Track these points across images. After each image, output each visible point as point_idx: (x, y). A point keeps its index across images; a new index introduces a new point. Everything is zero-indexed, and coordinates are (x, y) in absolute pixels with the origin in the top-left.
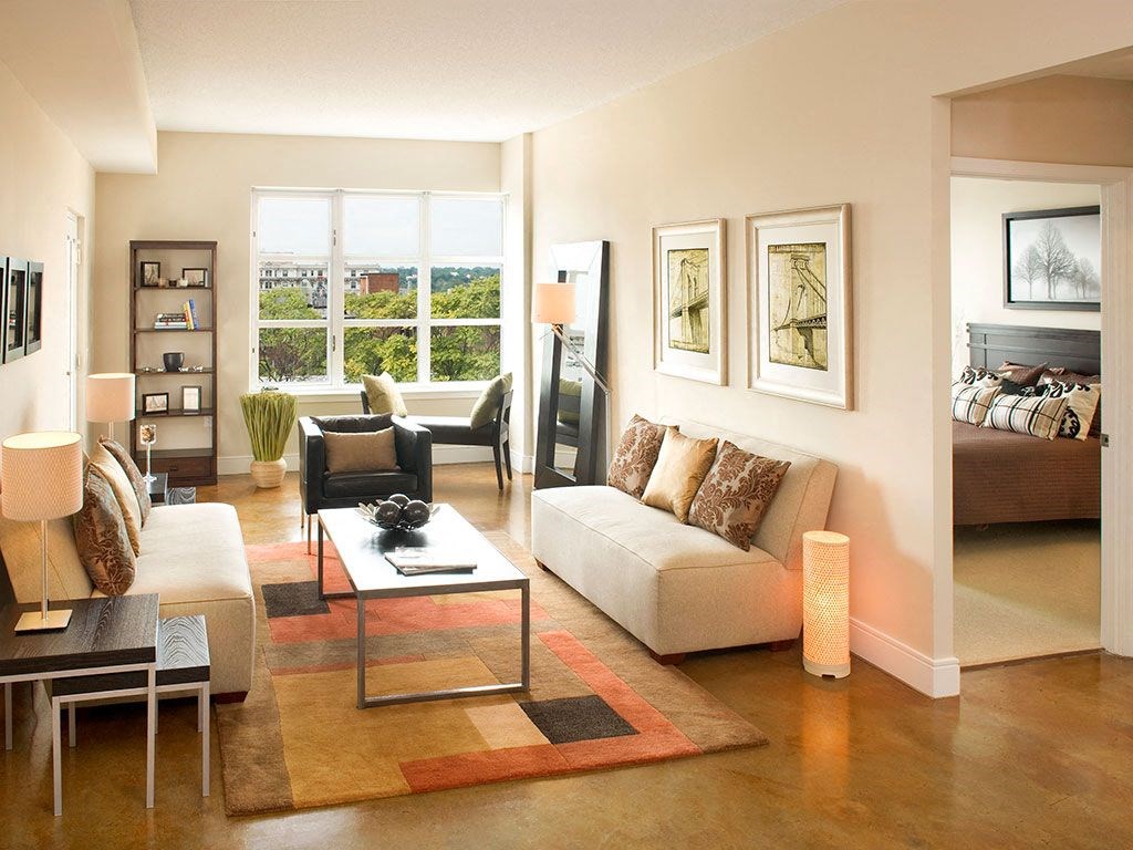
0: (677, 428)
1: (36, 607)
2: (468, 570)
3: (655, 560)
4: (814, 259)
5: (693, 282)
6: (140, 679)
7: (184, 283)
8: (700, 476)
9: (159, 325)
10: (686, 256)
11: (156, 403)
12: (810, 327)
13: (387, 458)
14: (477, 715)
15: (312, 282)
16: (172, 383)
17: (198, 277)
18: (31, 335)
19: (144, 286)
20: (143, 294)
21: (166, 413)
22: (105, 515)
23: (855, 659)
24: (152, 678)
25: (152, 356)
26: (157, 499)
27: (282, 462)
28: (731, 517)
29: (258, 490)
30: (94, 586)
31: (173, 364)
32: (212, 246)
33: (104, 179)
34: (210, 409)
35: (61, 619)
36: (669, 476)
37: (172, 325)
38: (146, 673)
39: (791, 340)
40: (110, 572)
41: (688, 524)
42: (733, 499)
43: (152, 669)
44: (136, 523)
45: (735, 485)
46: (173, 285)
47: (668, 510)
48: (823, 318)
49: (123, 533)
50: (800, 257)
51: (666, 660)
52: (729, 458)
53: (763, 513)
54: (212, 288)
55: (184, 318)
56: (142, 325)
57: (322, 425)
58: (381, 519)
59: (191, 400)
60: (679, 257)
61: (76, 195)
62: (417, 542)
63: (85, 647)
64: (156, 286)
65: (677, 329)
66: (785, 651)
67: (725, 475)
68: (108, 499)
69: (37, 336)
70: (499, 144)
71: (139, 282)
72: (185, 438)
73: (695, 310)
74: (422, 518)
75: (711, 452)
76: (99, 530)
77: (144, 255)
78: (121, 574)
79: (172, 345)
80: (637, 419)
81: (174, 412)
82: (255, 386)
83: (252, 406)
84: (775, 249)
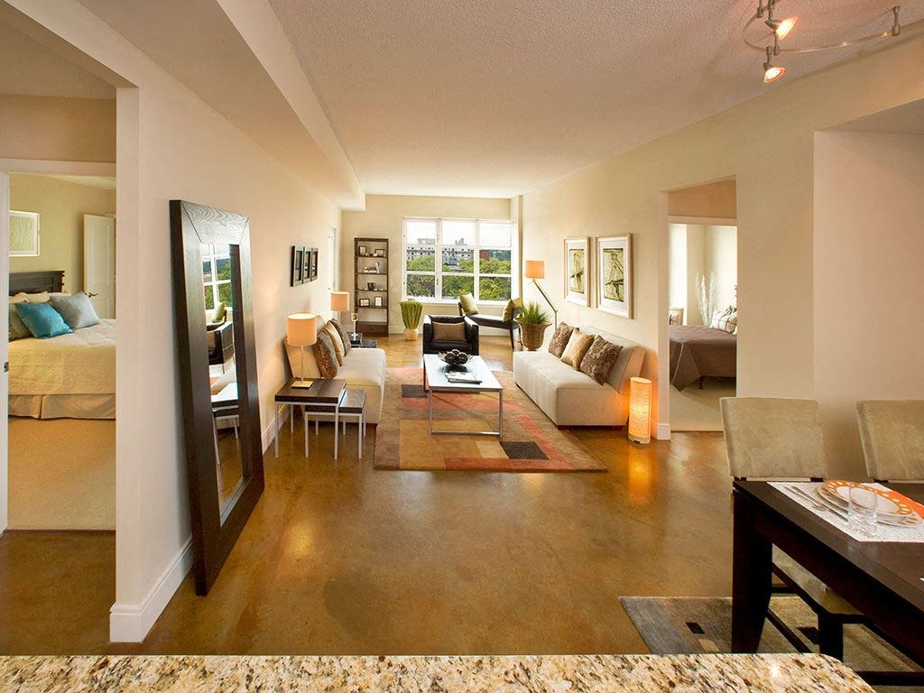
0: (578, 329)
1: (300, 379)
2: (478, 383)
3: (556, 383)
4: (620, 255)
5: (578, 264)
6: (332, 409)
7: (376, 255)
8: (584, 351)
9: (366, 271)
10: (575, 252)
11: (364, 302)
12: (617, 284)
13: (461, 336)
14: (480, 444)
15: (449, 253)
16: (371, 294)
17: (381, 253)
18: (313, 273)
19: (360, 256)
20: (360, 259)
21: (368, 307)
22: (325, 347)
23: (652, 438)
24: (337, 410)
25: (363, 284)
26: (355, 344)
27: (417, 330)
28: (595, 370)
29: (407, 340)
30: (322, 376)
31: (371, 287)
32: (386, 240)
33: (345, 215)
34: (386, 306)
35: (308, 384)
36: (572, 350)
37: (371, 271)
38: (334, 407)
39: (611, 288)
40: (327, 370)
41: (579, 370)
42: (596, 361)
43: (337, 406)
44: (342, 354)
45: (598, 355)
46: (371, 256)
47: (571, 365)
48: (622, 280)
49: (334, 356)
50: (614, 253)
51: (561, 428)
52: (598, 343)
53: (610, 369)
54: (387, 257)
55: (375, 269)
56: (359, 271)
57: (432, 319)
58: (447, 360)
59: (378, 302)
60: (573, 252)
61: (334, 222)
62: (464, 370)
63: (314, 395)
64: (364, 256)
65: (573, 282)
66: (620, 430)
67: (595, 351)
68: (328, 342)
69: (316, 275)
70: (509, 200)
71: (358, 254)
72: (375, 318)
73: (579, 275)
74: (465, 361)
75: (591, 340)
76: (323, 353)
77: (360, 243)
78: (332, 371)
79: (371, 279)
80: (563, 324)
81: (372, 306)
82: (405, 298)
83: (405, 307)
84: (605, 250)
